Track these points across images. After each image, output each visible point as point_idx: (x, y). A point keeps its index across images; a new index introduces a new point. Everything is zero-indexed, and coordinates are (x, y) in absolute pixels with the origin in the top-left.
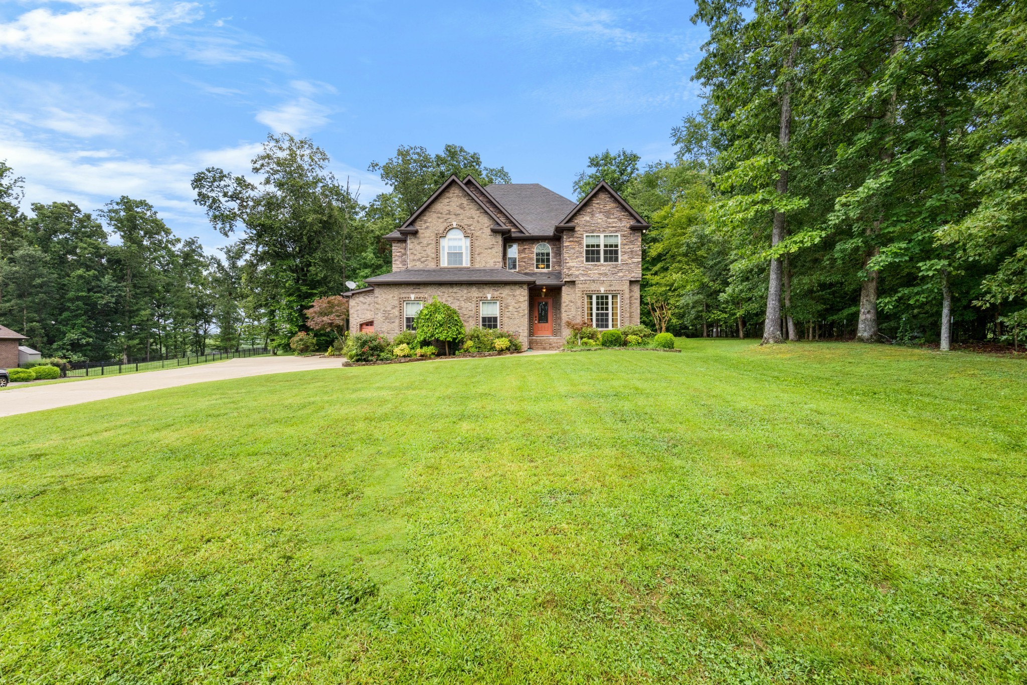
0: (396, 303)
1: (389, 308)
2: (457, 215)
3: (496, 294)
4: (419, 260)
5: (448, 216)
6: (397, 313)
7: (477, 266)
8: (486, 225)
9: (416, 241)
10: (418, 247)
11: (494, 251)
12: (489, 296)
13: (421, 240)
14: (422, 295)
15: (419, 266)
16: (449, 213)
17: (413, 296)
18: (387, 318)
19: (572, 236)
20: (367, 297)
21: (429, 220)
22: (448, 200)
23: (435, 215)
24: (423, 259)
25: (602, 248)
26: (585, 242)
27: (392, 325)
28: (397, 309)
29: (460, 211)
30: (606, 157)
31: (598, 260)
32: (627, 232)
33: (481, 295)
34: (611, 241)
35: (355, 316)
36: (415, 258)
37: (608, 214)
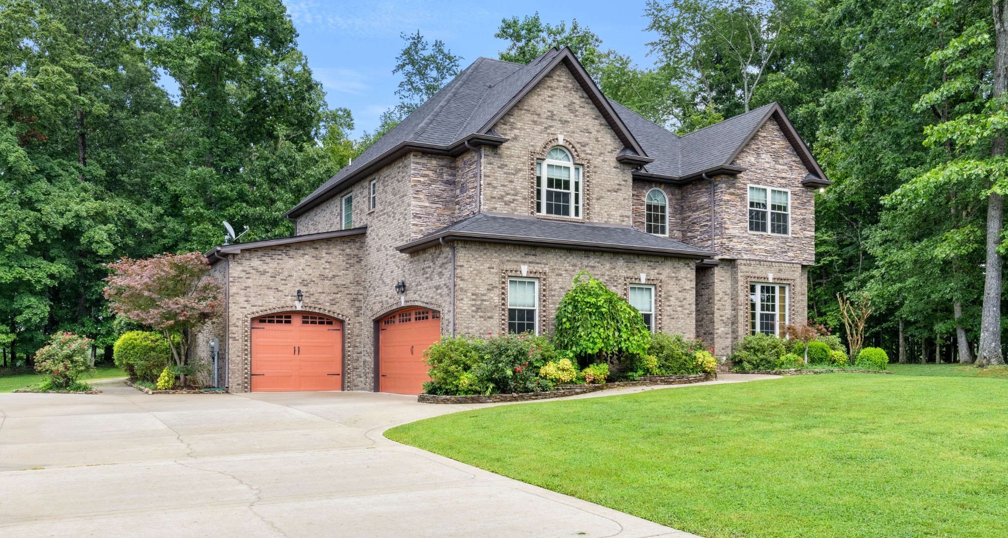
0: (495, 280)
1: (482, 290)
2: (565, 122)
3: (653, 274)
4: (501, 198)
5: (550, 122)
6: (497, 300)
7: (596, 220)
8: (609, 148)
9: (496, 162)
10: (500, 174)
11: (621, 195)
12: (643, 278)
13: (506, 161)
14: (538, 268)
15: (502, 210)
16: (552, 117)
17: (524, 269)
18: (478, 309)
19: (733, 186)
20: (268, 260)
21: (519, 125)
22: (549, 92)
23: (528, 117)
24: (508, 198)
25: (769, 210)
26: (750, 196)
27: (488, 323)
28: (497, 292)
29: (569, 117)
30: (533, 28)
31: (764, 229)
32: (798, 189)
33: (630, 274)
34: (780, 200)
35: (241, 299)
36: (495, 193)
37: (776, 156)
